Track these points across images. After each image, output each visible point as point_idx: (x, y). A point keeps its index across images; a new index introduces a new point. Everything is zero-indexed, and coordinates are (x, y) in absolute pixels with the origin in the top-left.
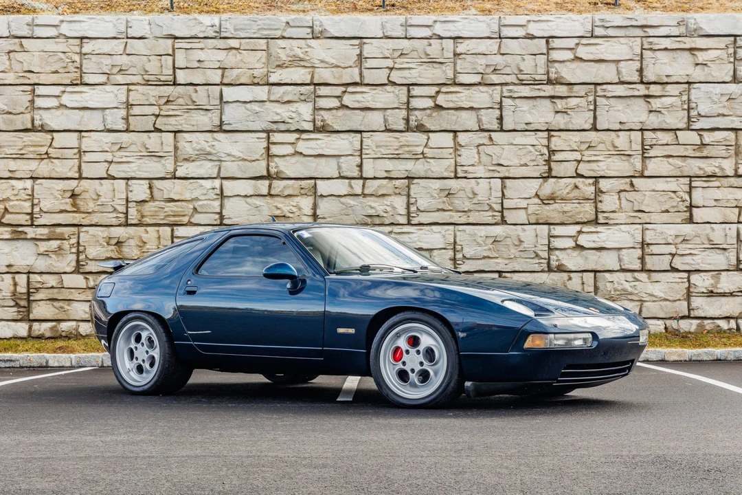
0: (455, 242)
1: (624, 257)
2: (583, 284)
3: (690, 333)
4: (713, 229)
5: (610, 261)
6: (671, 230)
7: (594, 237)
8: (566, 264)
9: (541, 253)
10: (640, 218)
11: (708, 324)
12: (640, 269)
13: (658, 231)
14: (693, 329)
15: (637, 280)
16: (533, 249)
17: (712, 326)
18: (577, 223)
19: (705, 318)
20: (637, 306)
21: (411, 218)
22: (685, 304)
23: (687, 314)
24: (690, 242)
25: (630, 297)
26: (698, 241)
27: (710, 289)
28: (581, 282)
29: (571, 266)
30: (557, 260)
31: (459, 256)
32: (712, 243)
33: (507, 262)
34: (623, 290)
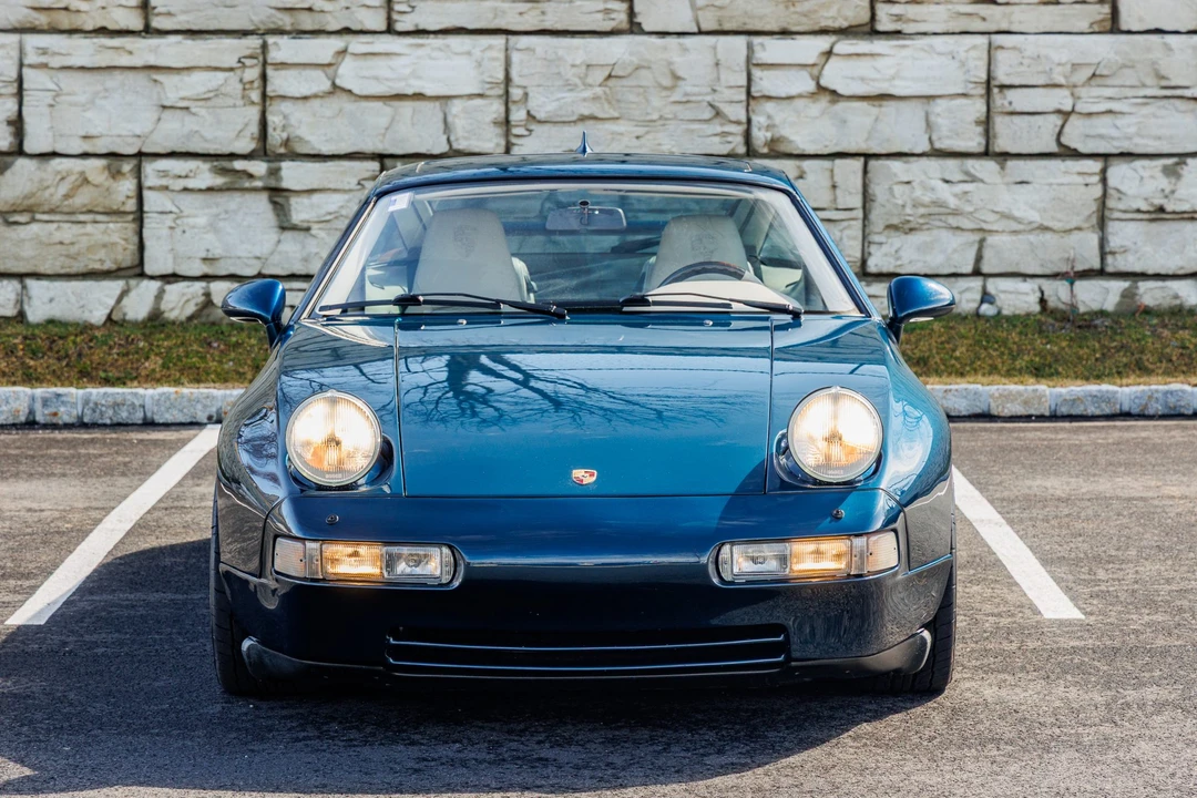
0: (508, 79)
1: (940, 120)
2: (834, 187)
3: (1102, 313)
4: (1168, 48)
5: (902, 128)
6: (1061, 51)
7: (863, 67)
8: (792, 138)
9: (727, 110)
10: (984, 19)
11: (1150, 294)
12: (981, 149)
13: (1027, 54)
14: (1110, 305)
15: (973, 179)
16: (709, 98)
17: (1159, 294)
18: (824, 32)
19: (1144, 276)
20: (972, 244)
21: (395, 16)
22: (1094, 239)
23: (1096, 265)
24: (1109, 81)
25: (953, 221)
26: (1129, 77)
27: (1158, 201)
28: (828, 184)
29: (801, 140)
30: (768, 128)
31: (518, 115)
32: (1164, 83)
33: (640, 131)
34: (935, 203)
